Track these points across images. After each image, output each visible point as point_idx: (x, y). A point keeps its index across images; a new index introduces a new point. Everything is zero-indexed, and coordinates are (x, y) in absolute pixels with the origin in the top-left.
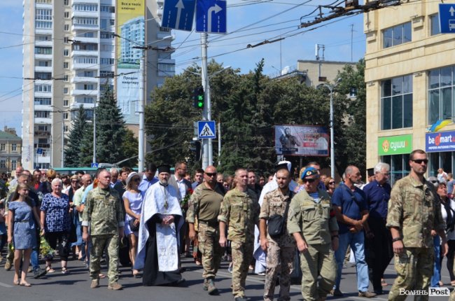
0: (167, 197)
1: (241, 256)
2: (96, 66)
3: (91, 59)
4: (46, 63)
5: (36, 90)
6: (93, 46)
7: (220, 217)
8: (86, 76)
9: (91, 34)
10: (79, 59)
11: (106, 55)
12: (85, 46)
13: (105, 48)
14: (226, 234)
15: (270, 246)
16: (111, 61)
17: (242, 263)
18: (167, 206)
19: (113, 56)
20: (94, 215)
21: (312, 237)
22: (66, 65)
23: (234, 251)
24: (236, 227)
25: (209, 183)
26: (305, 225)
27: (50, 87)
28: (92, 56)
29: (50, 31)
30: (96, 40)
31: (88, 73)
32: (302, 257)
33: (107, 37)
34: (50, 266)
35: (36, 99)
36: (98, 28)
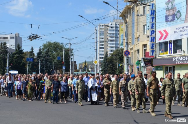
0: (94, 82)
1: (115, 96)
2: (114, 46)
3: (113, 44)
4: (103, 45)
5: (100, 52)
6: (113, 41)
7: (111, 87)
8: (112, 48)
9: (113, 37)
10: (110, 44)
11: (117, 43)
12: (111, 41)
13: (117, 41)
14: (112, 91)
15: (122, 94)
16: (118, 44)
17: (116, 98)
18: (94, 84)
19: (119, 43)
20: (79, 87)
21: (134, 91)
22: (108, 45)
23: (114, 95)
24: (114, 89)
25: (107, 78)
26: (132, 88)
27: (103, 51)
28: (113, 43)
29: (103, 37)
30: (114, 39)
31: (112, 47)
32: (131, 95)
33: (117, 38)
34: (61, 100)
35: (100, 54)
36: (115, 36)
